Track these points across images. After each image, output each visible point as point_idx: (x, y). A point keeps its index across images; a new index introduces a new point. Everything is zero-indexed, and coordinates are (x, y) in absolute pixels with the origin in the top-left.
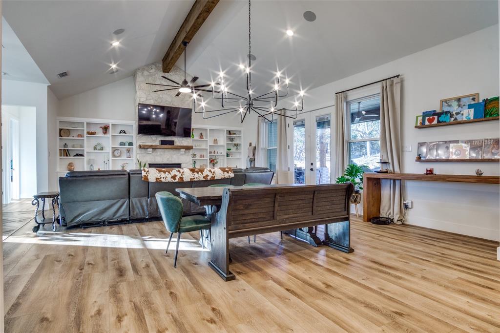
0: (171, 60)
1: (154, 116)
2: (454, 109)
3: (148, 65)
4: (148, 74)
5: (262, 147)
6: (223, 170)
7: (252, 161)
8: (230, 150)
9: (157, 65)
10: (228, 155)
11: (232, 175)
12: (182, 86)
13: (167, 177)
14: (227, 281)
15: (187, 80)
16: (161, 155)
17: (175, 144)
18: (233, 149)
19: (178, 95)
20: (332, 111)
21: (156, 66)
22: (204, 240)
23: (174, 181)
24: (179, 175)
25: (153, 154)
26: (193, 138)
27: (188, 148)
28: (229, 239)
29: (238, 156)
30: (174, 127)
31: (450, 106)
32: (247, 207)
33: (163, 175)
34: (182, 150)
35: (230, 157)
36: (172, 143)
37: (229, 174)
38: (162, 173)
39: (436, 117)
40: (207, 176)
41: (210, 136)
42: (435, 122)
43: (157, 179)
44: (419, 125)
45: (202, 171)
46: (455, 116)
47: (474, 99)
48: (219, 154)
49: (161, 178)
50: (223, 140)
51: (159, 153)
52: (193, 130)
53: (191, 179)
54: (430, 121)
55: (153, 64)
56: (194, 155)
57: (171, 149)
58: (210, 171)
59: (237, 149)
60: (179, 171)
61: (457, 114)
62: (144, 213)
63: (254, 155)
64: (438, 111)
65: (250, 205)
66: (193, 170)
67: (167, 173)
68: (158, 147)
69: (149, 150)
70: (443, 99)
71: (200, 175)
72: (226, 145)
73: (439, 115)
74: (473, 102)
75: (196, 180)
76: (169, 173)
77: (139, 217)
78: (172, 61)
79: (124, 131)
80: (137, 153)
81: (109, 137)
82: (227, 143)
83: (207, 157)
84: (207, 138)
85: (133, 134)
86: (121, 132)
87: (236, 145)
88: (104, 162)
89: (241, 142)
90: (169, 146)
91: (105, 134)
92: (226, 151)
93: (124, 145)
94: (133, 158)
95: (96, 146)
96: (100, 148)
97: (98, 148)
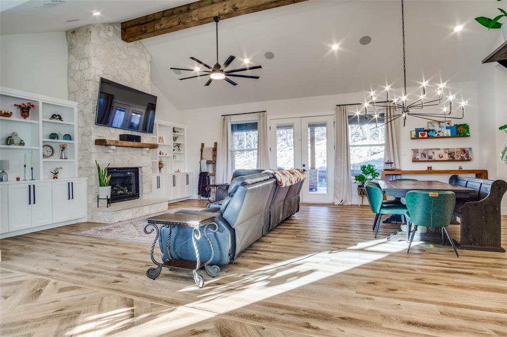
2: (437, 128)
3: (105, 25)
4: (105, 36)
8: (174, 150)
10: (173, 157)
12: (214, 71)
21: (114, 28)
27: (152, 147)
31: (433, 126)
34: (145, 149)
36: (137, 139)
39: (426, 133)
42: (426, 136)
44: (413, 137)
46: (438, 133)
47: (448, 124)
48: (164, 155)
50: (169, 139)
54: (422, 135)
55: (111, 24)
59: (179, 150)
63: (214, 157)
64: (427, 129)
68: (124, 144)
72: (172, 144)
74: (448, 126)
79: (58, 115)
80: (93, 151)
81: (39, 124)
82: (173, 142)
83: (157, 159)
84: (156, 135)
85: (74, 122)
86: (53, 117)
87: (178, 145)
88: (25, 166)
89: (184, 142)
90: (136, 144)
91: (25, 118)
92: (173, 152)
93: (58, 139)
94: (73, 160)
95: (11, 137)
96: (19, 142)
97: (16, 141)
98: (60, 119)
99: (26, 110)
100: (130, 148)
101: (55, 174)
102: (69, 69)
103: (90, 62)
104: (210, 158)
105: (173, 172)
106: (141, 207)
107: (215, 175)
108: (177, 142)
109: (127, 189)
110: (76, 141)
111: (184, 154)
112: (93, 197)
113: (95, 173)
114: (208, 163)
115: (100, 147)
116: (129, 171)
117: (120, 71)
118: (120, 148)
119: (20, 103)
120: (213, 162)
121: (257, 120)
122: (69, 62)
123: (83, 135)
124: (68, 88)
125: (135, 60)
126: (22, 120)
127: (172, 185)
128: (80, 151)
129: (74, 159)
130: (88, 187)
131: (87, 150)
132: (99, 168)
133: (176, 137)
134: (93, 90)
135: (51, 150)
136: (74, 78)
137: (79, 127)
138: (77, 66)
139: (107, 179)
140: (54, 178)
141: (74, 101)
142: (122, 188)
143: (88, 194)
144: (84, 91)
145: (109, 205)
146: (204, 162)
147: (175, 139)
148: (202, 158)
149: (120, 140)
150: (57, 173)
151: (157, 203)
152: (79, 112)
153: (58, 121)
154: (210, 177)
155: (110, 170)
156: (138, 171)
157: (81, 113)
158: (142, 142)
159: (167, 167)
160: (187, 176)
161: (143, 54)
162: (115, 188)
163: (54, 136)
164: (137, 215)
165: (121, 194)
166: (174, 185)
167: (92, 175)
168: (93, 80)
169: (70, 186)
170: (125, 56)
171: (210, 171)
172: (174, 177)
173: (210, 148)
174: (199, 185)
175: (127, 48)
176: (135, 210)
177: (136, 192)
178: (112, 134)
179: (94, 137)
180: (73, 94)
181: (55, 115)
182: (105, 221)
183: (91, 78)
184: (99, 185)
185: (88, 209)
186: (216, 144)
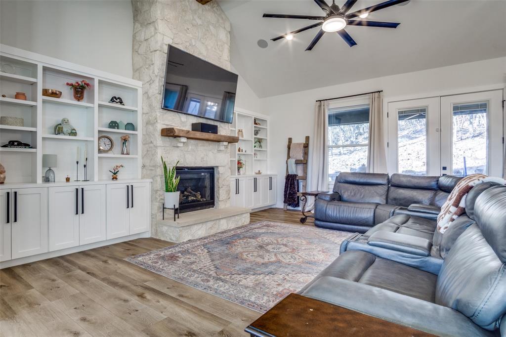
27: (233, 141)
34: (223, 143)
36: (215, 129)
57: (207, 141)
59: (260, 146)
63: (305, 155)
68: (188, 135)
69: (182, 140)
72: (253, 140)
79: (119, 98)
80: (158, 145)
81: (94, 108)
82: (254, 136)
83: (235, 158)
84: (235, 128)
85: (137, 107)
86: (113, 100)
87: (259, 141)
88: (77, 163)
89: (267, 137)
90: (211, 136)
91: (79, 100)
92: (254, 149)
93: (118, 128)
94: (136, 156)
95: (60, 124)
96: (70, 131)
97: (65, 129)
98: (121, 102)
99: (80, 90)
100: (205, 142)
101: (115, 174)
102: (133, 41)
103: (157, 28)
104: (300, 157)
105: (254, 174)
106: (218, 221)
107: (306, 179)
108: (258, 136)
109: (200, 194)
110: (140, 132)
111: (266, 151)
112: (157, 205)
113: (160, 174)
114: (298, 162)
115: (167, 139)
116: (203, 172)
117: (193, 41)
118: (192, 141)
119: (73, 81)
120: (303, 163)
121: (369, 104)
122: (134, 32)
123: (148, 123)
124: (133, 66)
125: (211, 27)
126: (76, 102)
127: (253, 190)
128: (144, 144)
129: (137, 154)
130: (152, 191)
131: (151, 142)
132: (165, 168)
133: (257, 131)
134: (160, 62)
135: (110, 143)
136: (139, 52)
137: (143, 113)
138: (142, 36)
139: (175, 181)
140: (113, 179)
141: (138, 80)
142: (194, 193)
143: (152, 201)
144: (149, 65)
145: (177, 216)
146: (292, 161)
147: (256, 133)
148: (289, 157)
149: (192, 130)
150: (117, 173)
151: (237, 215)
152: (143, 94)
153: (119, 105)
154: (300, 181)
155: (179, 170)
156: (214, 171)
157: (146, 95)
158: (219, 134)
159: (247, 167)
160: (271, 178)
161: (221, 21)
162: (186, 193)
163: (114, 125)
164: (212, 231)
165: (193, 201)
166: (255, 190)
167: (157, 176)
168: (160, 51)
169: (130, 190)
170: (199, 22)
171: (300, 173)
172: (255, 179)
173: (300, 144)
174: (286, 191)
175: (203, 12)
176: (210, 224)
177: (211, 199)
178: (182, 122)
179: (160, 126)
180: (138, 72)
181: (115, 98)
182: (171, 239)
183: (158, 48)
184: (165, 189)
185: (152, 221)
186: (307, 138)
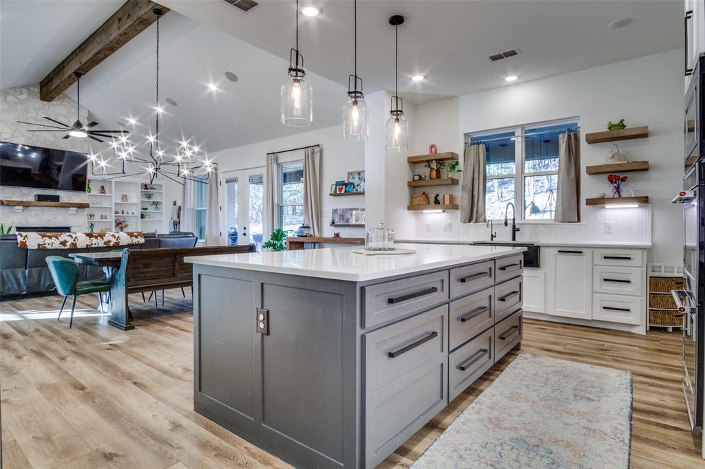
0: (55, 88)
1: (20, 155)
2: (356, 181)
3: (15, 88)
4: (15, 100)
5: (189, 207)
6: (131, 235)
7: (176, 224)
8: (146, 209)
9: (32, 89)
10: (142, 216)
11: (142, 240)
12: (73, 129)
13: (54, 243)
14: (126, 330)
15: (81, 122)
16: (38, 215)
17: (61, 201)
18: (151, 209)
19: (67, 137)
20: (263, 171)
21: (29, 90)
22: (104, 306)
23: (63, 248)
24: (70, 241)
25: (24, 213)
26: (90, 192)
27: (82, 206)
28: (129, 295)
29: (157, 218)
30: (57, 172)
31: (353, 178)
32: (146, 266)
33: (48, 240)
34: (72, 208)
35: (147, 219)
36: (56, 199)
37: (138, 240)
38: (47, 238)
39: (344, 187)
40: (109, 241)
41: (115, 191)
42: (343, 192)
43: (39, 245)
44: (332, 192)
45: (102, 236)
46: (356, 187)
48: (130, 214)
49: (45, 244)
50: (135, 197)
51: (34, 213)
52: (89, 182)
53: (87, 245)
54: (340, 190)
55: (24, 87)
56: (91, 216)
57: (54, 206)
58: (113, 236)
59: (157, 208)
60: (70, 236)
61: (358, 185)
62: (20, 288)
63: (179, 217)
64: (346, 182)
65: (150, 264)
66: (90, 235)
67: (53, 238)
68: (33, 204)
69: (17, 207)
70: (350, 171)
71: (99, 241)
72: (140, 202)
73: (346, 185)
75: (94, 246)
76: (57, 238)
77: (12, 293)
78: (57, 90)
82: (140, 200)
83: (112, 219)
87: (155, 203)
89: (162, 199)
92: (140, 211)
111: (162, 213)
149: (37, 200)
